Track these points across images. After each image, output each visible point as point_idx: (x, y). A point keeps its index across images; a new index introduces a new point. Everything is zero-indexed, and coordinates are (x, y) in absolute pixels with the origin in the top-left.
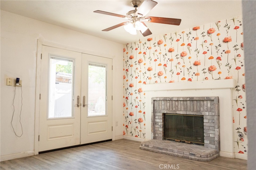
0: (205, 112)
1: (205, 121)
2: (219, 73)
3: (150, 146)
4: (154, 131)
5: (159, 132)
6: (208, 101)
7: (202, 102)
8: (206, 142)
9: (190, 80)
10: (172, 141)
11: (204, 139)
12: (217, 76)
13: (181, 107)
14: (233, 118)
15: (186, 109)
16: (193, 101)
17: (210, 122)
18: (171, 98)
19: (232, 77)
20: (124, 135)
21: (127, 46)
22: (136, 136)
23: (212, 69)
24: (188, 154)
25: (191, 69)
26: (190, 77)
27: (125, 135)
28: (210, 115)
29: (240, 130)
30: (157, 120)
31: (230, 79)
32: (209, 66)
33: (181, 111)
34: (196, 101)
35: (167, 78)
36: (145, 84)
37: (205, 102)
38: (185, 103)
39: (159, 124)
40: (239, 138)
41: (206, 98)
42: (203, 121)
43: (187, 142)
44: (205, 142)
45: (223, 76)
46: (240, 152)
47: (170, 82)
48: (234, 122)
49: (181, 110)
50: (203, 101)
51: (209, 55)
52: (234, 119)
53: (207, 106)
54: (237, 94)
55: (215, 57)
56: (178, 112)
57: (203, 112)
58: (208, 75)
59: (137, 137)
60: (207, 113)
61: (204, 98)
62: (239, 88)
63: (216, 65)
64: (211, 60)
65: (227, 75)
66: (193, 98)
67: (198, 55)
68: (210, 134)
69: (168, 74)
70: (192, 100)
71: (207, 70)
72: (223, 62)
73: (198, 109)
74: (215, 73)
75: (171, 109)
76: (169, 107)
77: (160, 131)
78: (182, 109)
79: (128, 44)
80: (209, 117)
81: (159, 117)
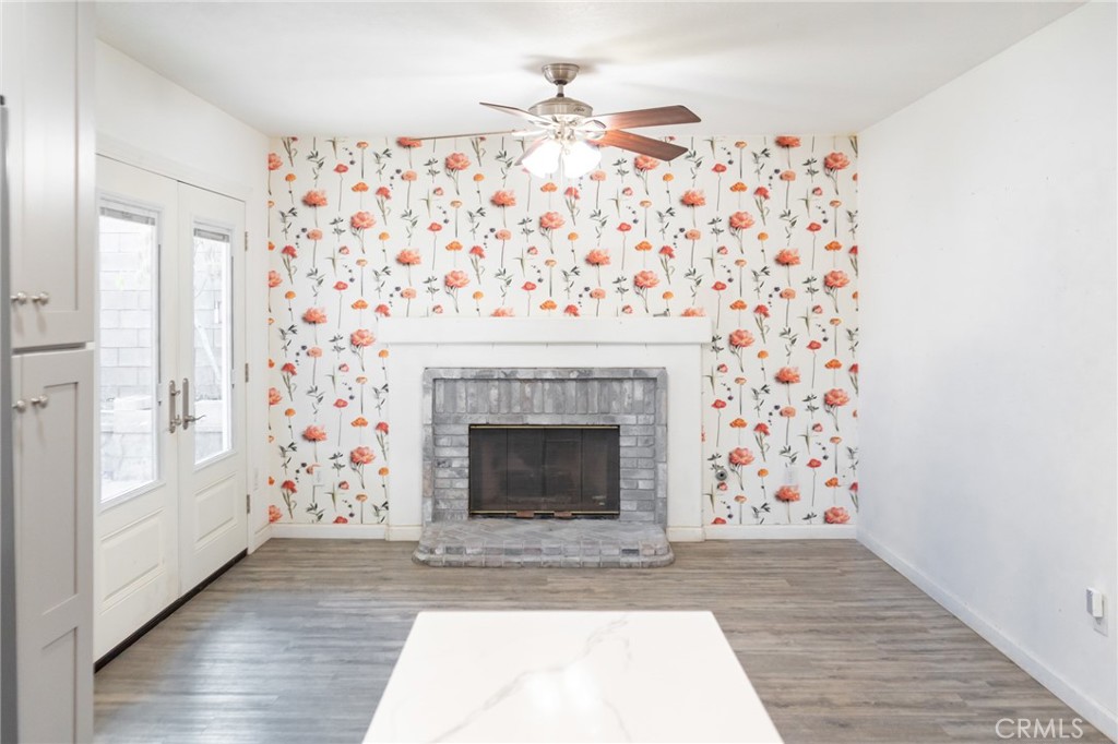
0: (626, 416)
1: (623, 442)
2: (666, 295)
3: (469, 551)
4: (433, 491)
5: (452, 494)
6: (636, 383)
7: (615, 385)
8: (624, 505)
9: (571, 310)
10: (501, 518)
11: (621, 497)
12: (661, 306)
13: (543, 403)
14: (702, 427)
15: (559, 409)
16: (586, 380)
17: (639, 444)
18: (508, 372)
19: (702, 310)
20: (271, 521)
21: (287, 145)
22: (339, 520)
23: (645, 283)
24: (617, 552)
25: (577, 273)
26: (574, 302)
27: (281, 520)
28: (640, 423)
29: (719, 462)
30: (446, 453)
31: (697, 315)
32: (637, 272)
33: (543, 416)
34: (596, 383)
35: (483, 299)
36: (387, 315)
37: (627, 385)
38: (558, 387)
39: (456, 464)
40: (717, 482)
41: (631, 372)
42: (618, 442)
43: (561, 515)
44: (622, 508)
45: (678, 305)
46: (718, 521)
47: (497, 314)
48: (703, 440)
49: (543, 413)
50: (620, 380)
51: (635, 235)
52: (706, 430)
53: (633, 397)
54: (714, 360)
55: (657, 245)
56: (532, 420)
57: (618, 414)
58: (631, 297)
59: (345, 521)
60: (631, 419)
61: (627, 369)
62: (719, 344)
63: (659, 272)
64: (642, 252)
65: (689, 304)
66: (590, 370)
67: (602, 230)
68: (640, 483)
69: (491, 286)
70: (585, 378)
71: (628, 284)
72: (680, 263)
73: (604, 407)
74: (653, 294)
75: (504, 411)
76: (495, 403)
77: (456, 489)
78: (549, 409)
79: (294, 139)
80: (636, 431)
81: (455, 438)
